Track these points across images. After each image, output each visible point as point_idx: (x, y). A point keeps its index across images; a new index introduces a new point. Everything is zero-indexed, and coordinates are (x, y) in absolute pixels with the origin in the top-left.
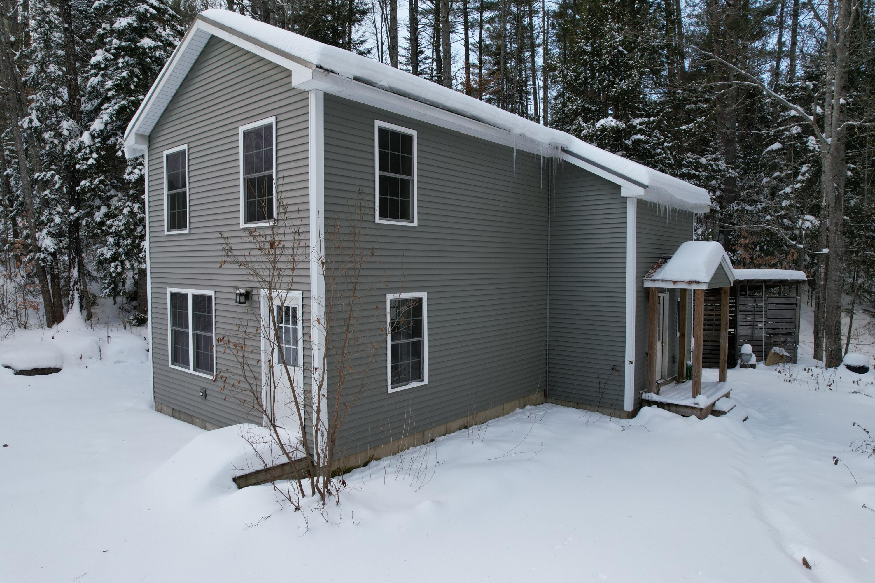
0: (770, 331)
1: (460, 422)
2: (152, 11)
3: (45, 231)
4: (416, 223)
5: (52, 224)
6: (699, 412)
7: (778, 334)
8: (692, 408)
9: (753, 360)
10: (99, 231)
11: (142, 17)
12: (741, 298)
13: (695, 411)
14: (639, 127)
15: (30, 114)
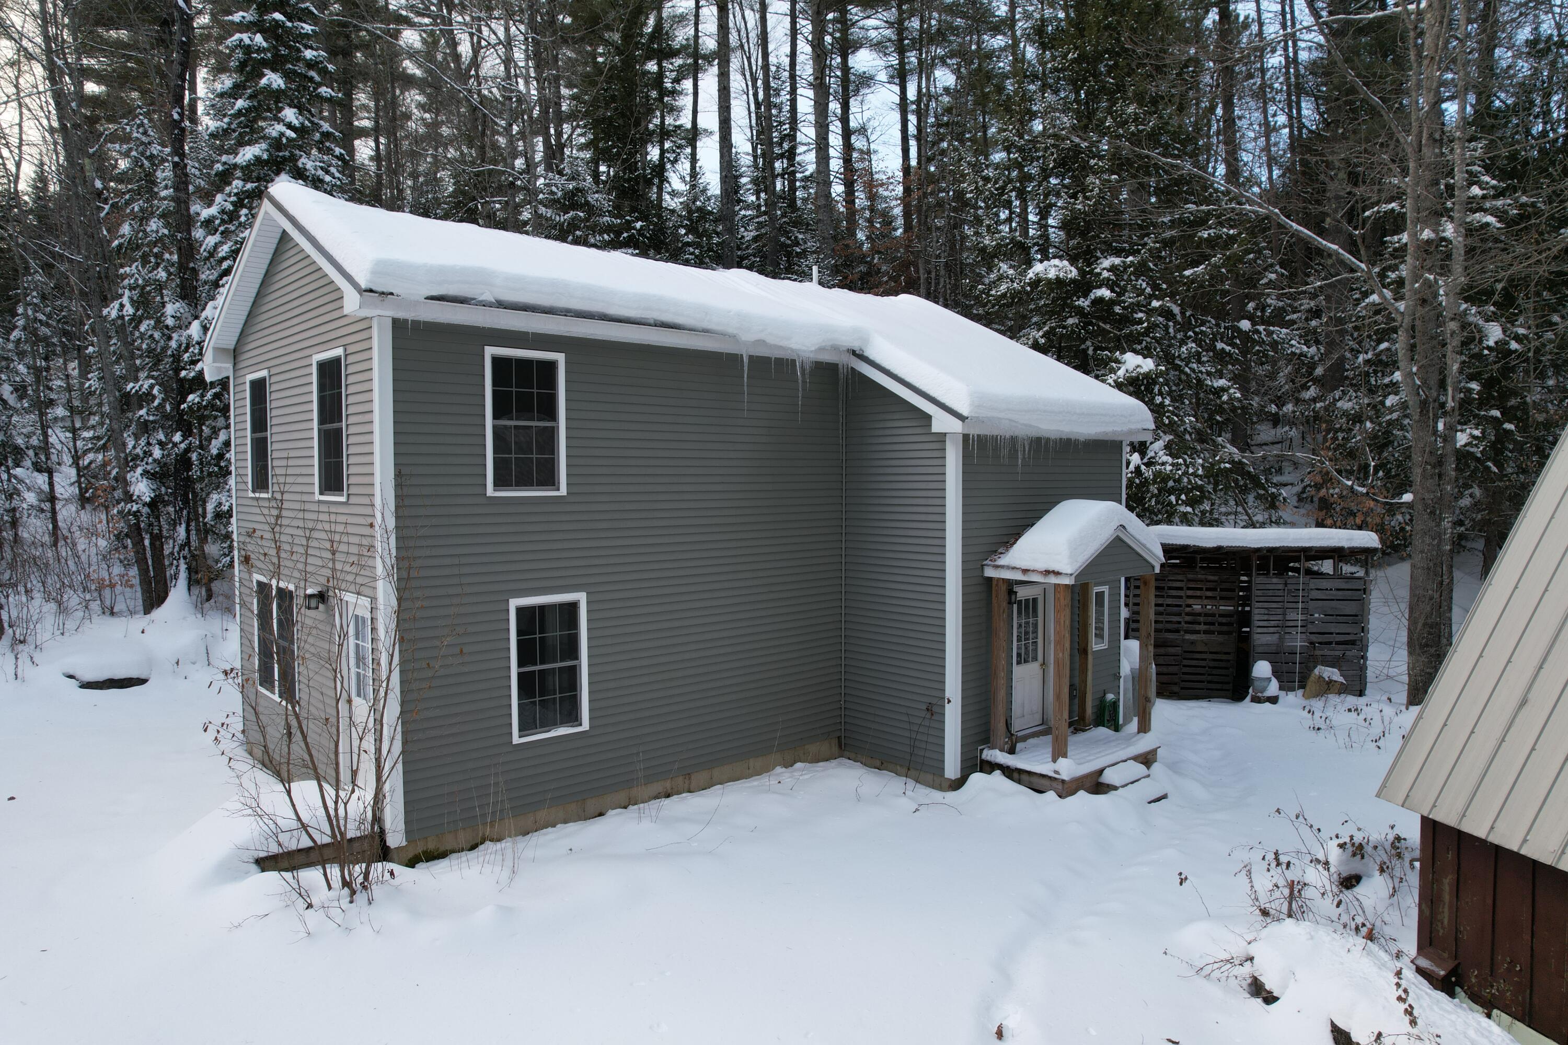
0: (1314, 638)
1: (657, 787)
3: (139, 470)
4: (563, 491)
5: (150, 460)
6: (1060, 787)
7: (1330, 643)
8: (1050, 778)
9: (1273, 688)
10: (216, 469)
11: (277, 144)
12: (1261, 579)
13: (1054, 784)
14: (1105, 274)
15: (121, 296)
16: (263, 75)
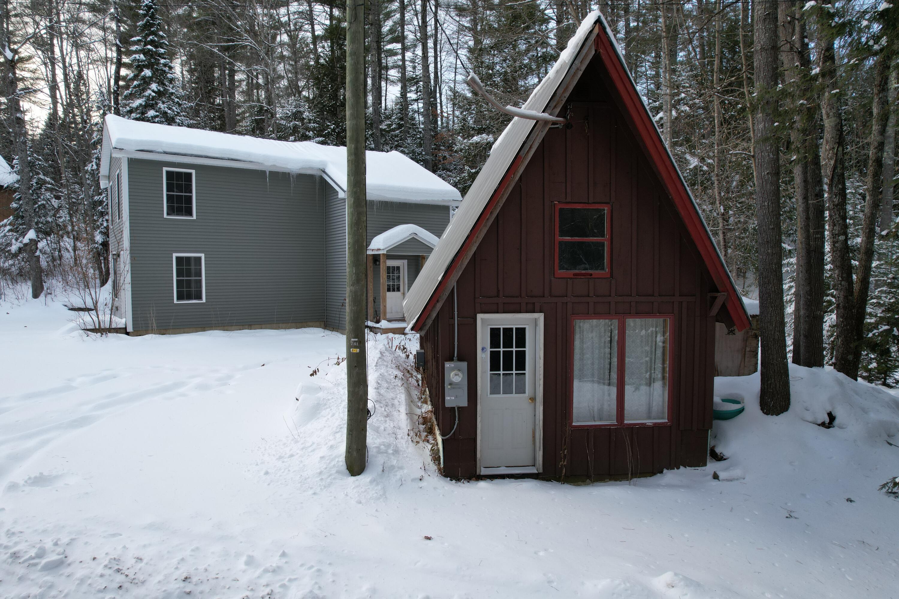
2: (154, 94)
3: (98, 231)
4: (194, 217)
15: (93, 162)
16: (143, 71)
